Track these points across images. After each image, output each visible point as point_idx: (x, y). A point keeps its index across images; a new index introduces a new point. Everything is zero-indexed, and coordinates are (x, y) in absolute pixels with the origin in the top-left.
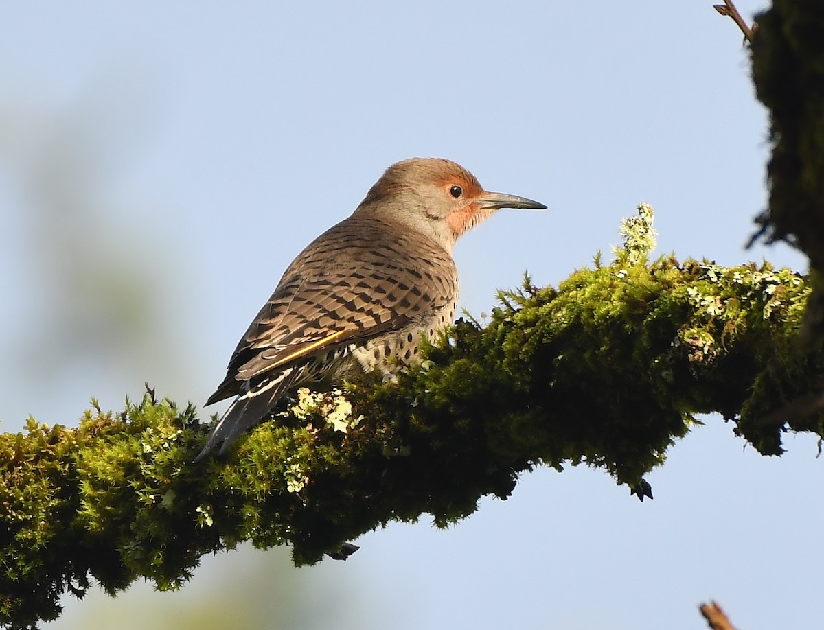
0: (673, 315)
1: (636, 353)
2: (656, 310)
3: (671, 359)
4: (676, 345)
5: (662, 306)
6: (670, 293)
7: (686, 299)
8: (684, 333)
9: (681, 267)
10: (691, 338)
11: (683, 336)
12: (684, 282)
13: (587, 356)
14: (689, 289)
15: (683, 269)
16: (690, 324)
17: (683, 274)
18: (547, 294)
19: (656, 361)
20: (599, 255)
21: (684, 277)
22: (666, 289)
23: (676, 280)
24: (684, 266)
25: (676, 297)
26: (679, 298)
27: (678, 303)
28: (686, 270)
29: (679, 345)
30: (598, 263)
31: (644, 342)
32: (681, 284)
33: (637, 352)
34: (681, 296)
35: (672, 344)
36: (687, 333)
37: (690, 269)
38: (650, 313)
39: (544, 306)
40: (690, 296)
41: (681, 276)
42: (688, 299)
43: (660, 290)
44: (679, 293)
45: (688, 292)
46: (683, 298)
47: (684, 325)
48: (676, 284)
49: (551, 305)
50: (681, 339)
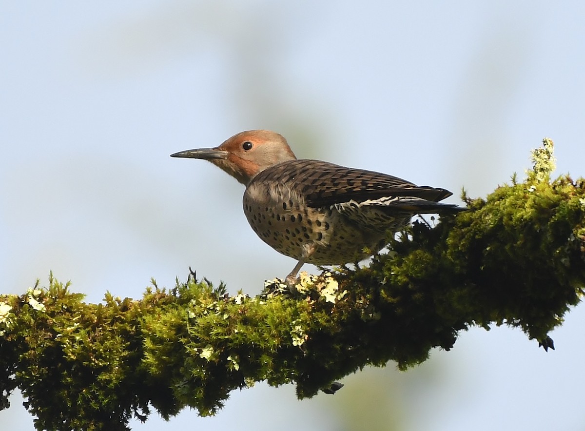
0: (569, 218)
1: (543, 246)
2: (557, 214)
3: (568, 250)
4: (572, 240)
5: (561, 212)
6: (567, 202)
7: (579, 207)
8: (577, 231)
9: (574, 184)
10: (583, 235)
11: (577, 233)
12: (577, 194)
13: (507, 247)
14: (581, 200)
15: (576, 185)
16: (581, 224)
17: (576, 188)
18: (478, 204)
19: (558, 251)
20: (515, 175)
21: (576, 190)
22: (564, 199)
23: (571, 193)
24: (577, 183)
25: (571, 206)
26: (573, 206)
27: (573, 210)
28: (578, 186)
29: (574, 239)
30: (514, 181)
31: (549, 238)
32: (575, 196)
33: (544, 244)
34: (575, 205)
35: (569, 239)
36: (580, 231)
37: (581, 185)
38: (553, 217)
39: (476, 212)
40: (581, 204)
41: (575, 190)
42: (580, 207)
43: (560, 200)
44: (574, 202)
45: (580, 202)
46: (577, 206)
47: (578, 225)
48: (571, 196)
49: (481, 212)
50: (575, 235)
